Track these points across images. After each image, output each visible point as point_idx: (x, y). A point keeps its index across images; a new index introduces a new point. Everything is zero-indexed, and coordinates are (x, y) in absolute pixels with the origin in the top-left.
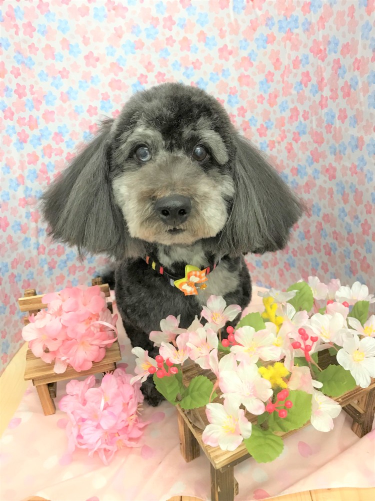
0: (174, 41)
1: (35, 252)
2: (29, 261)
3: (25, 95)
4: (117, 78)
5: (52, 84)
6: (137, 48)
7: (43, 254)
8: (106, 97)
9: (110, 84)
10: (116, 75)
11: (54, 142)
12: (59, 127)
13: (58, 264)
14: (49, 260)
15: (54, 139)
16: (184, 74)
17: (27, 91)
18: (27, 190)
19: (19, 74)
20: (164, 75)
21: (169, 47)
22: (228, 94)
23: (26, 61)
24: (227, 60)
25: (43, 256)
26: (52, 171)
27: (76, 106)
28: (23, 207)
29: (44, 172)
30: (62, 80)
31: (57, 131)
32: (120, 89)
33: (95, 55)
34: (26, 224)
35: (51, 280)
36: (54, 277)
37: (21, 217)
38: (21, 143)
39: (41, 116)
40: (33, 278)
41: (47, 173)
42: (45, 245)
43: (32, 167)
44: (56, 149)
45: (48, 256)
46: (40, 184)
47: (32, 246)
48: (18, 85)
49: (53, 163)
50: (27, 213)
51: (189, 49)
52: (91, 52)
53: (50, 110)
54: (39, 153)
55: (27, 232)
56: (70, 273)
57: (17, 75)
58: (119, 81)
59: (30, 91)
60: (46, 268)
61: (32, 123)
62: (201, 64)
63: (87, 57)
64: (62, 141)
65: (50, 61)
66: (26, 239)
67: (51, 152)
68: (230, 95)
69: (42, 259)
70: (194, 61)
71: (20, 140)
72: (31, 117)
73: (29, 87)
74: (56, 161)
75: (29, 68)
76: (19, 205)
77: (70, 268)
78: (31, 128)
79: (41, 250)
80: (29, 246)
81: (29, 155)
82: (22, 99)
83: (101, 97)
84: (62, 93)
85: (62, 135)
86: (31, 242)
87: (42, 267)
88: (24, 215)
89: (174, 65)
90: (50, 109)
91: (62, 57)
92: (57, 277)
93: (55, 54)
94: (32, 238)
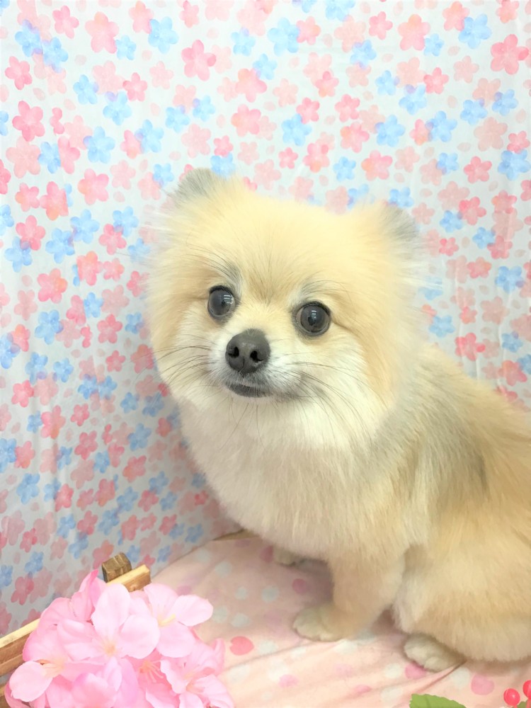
0: (390, 26)
1: (48, 506)
2: (34, 530)
3: (40, 133)
4: (251, 107)
5: (106, 110)
6: (300, 40)
7: (68, 506)
8: (223, 149)
9: (236, 119)
10: (250, 99)
11: (104, 249)
12: (117, 213)
13: (100, 521)
14: (80, 515)
15: (102, 240)
16: (401, 102)
17: (46, 123)
18: (35, 363)
19: (27, 80)
20: (357, 102)
21: (375, 41)
22: (505, 149)
23: (45, 49)
24: (511, 70)
25: (66, 512)
26: (95, 315)
27: (158, 166)
28: (24, 405)
29: (77, 316)
30: (129, 102)
31: (112, 222)
32: (255, 130)
33: (208, 49)
34: (29, 444)
35: (83, 562)
36: (88, 553)
37: (16, 428)
38: (25, 249)
39: (75, 187)
40: (40, 569)
41: (84, 319)
42: (73, 485)
43: (48, 306)
44: (107, 263)
45: (79, 509)
46: (67, 345)
47: (42, 493)
48: (23, 105)
49: (98, 296)
50: (31, 417)
51: (421, 43)
52: (199, 43)
53: (98, 174)
54: (68, 275)
55: (32, 461)
56: (123, 537)
57: (24, 81)
58: (256, 112)
59: (52, 125)
60: (72, 536)
61: (55, 203)
62: (445, 79)
63: (188, 54)
64: (122, 245)
65: (104, 56)
66: (29, 480)
67: (96, 272)
68: (507, 153)
69: (63, 519)
70: (430, 73)
71: (21, 242)
72: (51, 186)
73: (52, 115)
74: (105, 292)
75: (53, 67)
76: (14, 401)
77: (123, 527)
78: (51, 213)
79: (64, 497)
80: (34, 495)
81: (42, 277)
82: (31, 143)
83: (213, 147)
84: (127, 134)
85: (122, 233)
86: (38, 485)
87: (64, 536)
88: (25, 422)
89: (381, 80)
90: (99, 168)
91: (132, 48)
92: (96, 552)
93: (115, 38)
94: (42, 475)
